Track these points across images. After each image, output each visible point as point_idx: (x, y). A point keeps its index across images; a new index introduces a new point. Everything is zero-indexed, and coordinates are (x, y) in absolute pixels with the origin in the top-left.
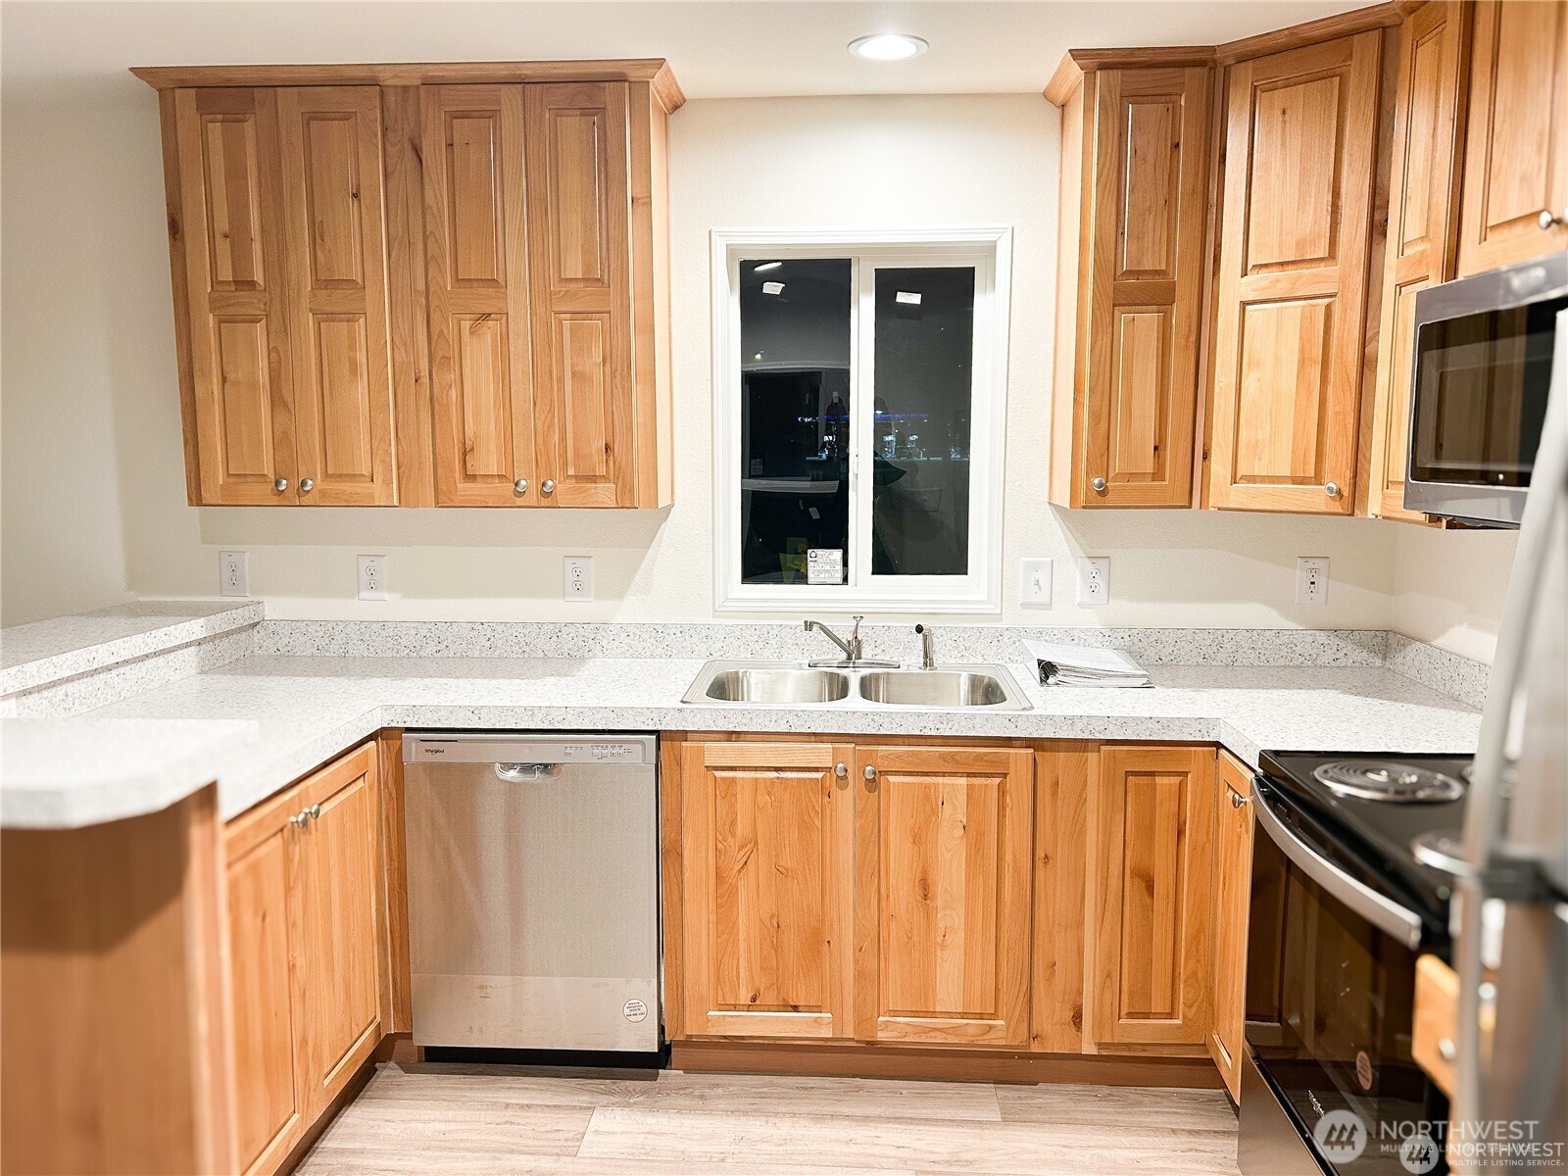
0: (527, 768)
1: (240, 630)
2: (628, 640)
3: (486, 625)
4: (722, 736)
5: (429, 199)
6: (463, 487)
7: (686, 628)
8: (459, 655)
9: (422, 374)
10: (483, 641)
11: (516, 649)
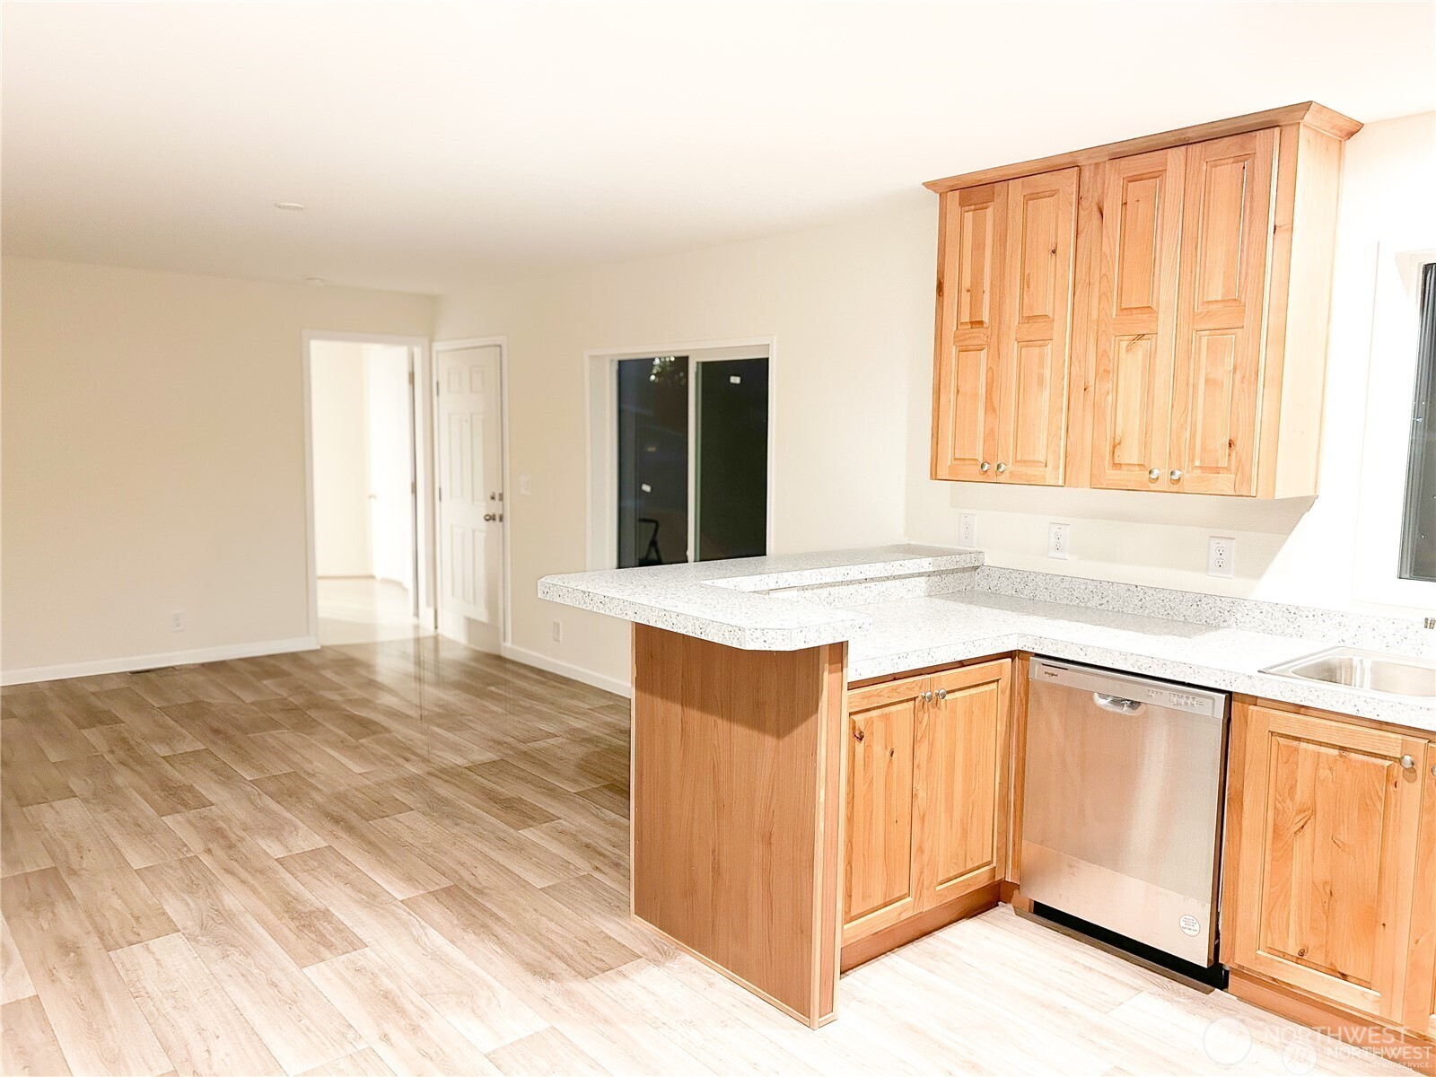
0: (1118, 701)
1: (964, 570)
2: (1261, 617)
3: (1139, 588)
4: (1292, 708)
5: (1105, 248)
6: (1112, 474)
8: (1116, 610)
9: (1090, 384)
10: (1136, 601)
11: (1162, 611)
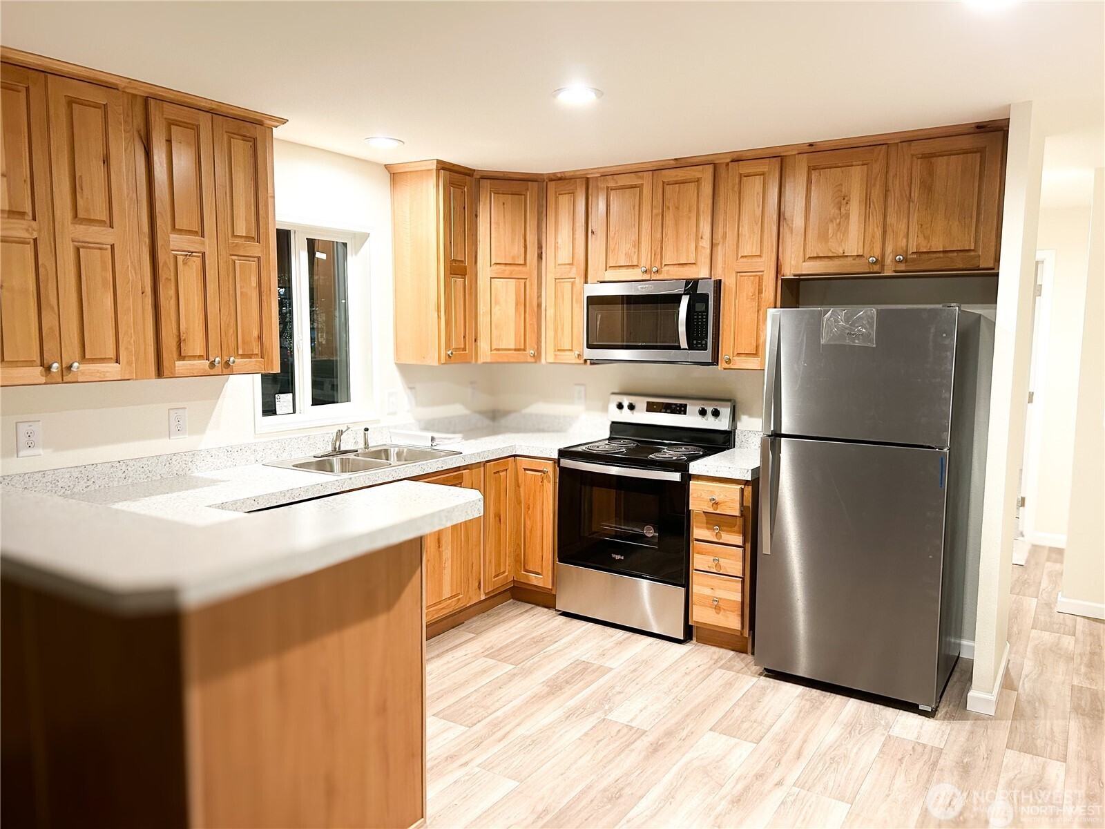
3: (122, 463)
5: (157, 174)
6: (179, 364)
7: (243, 447)
8: (102, 487)
9: (146, 289)
10: (120, 474)
11: (143, 476)
